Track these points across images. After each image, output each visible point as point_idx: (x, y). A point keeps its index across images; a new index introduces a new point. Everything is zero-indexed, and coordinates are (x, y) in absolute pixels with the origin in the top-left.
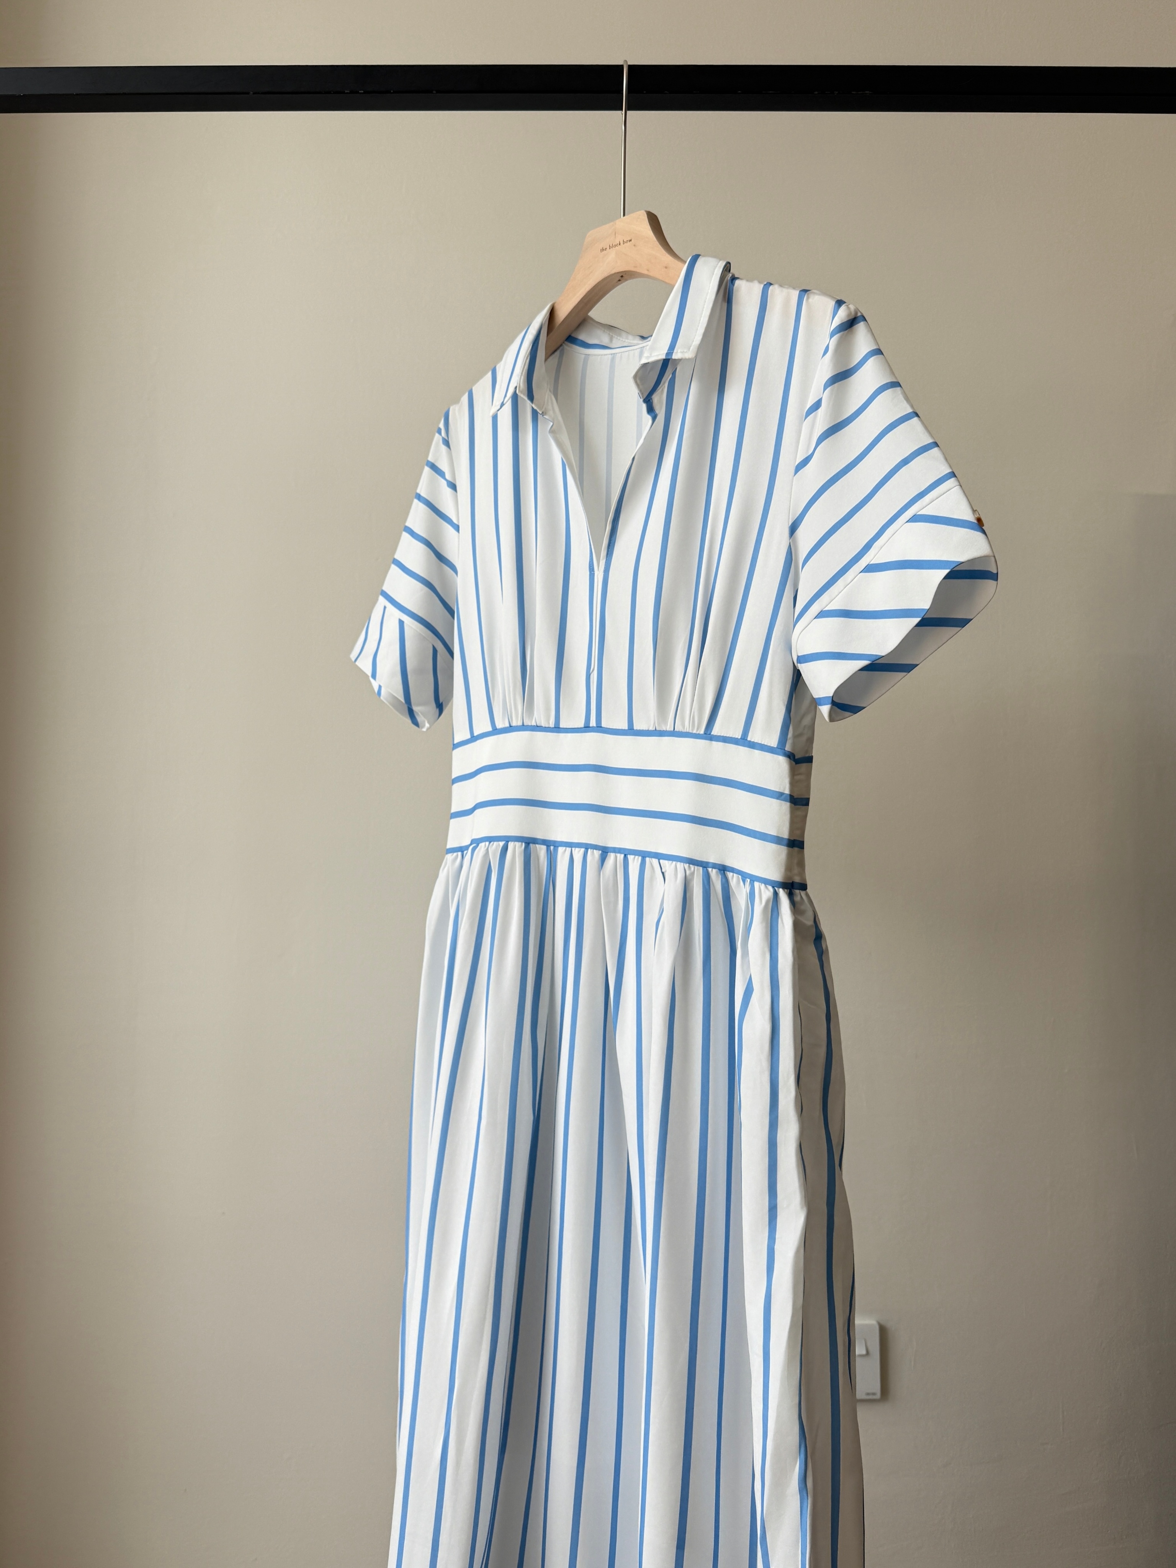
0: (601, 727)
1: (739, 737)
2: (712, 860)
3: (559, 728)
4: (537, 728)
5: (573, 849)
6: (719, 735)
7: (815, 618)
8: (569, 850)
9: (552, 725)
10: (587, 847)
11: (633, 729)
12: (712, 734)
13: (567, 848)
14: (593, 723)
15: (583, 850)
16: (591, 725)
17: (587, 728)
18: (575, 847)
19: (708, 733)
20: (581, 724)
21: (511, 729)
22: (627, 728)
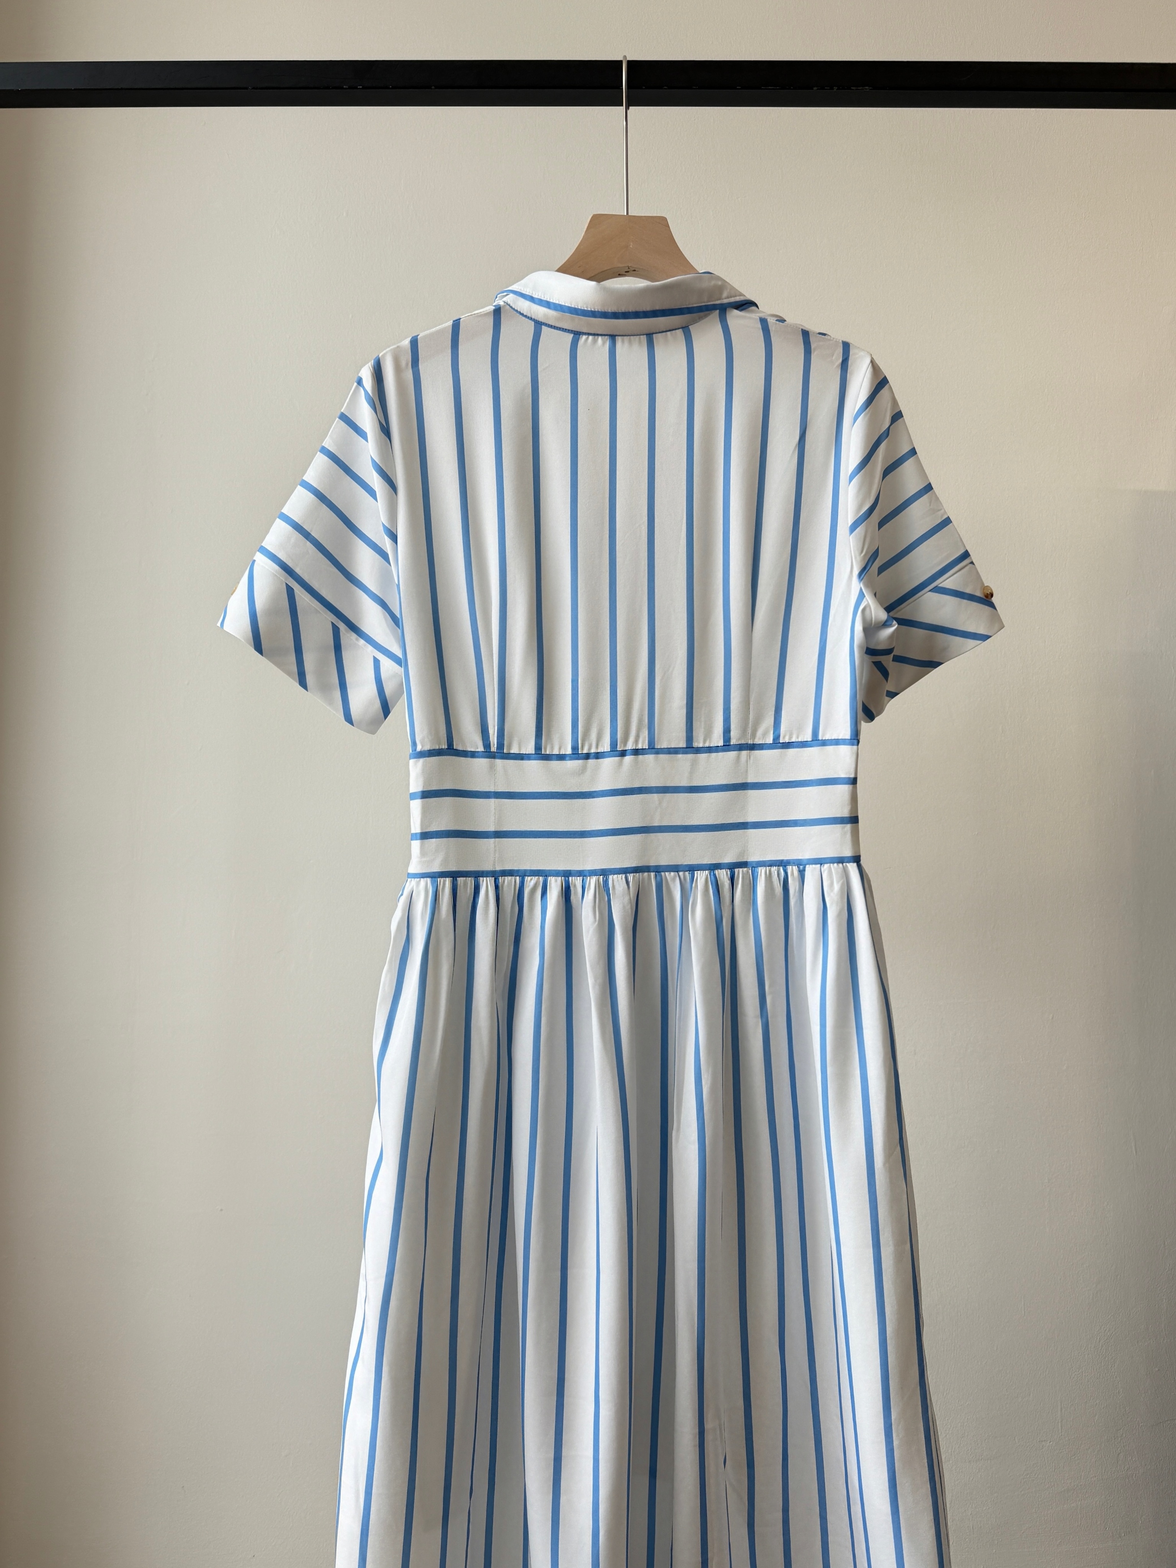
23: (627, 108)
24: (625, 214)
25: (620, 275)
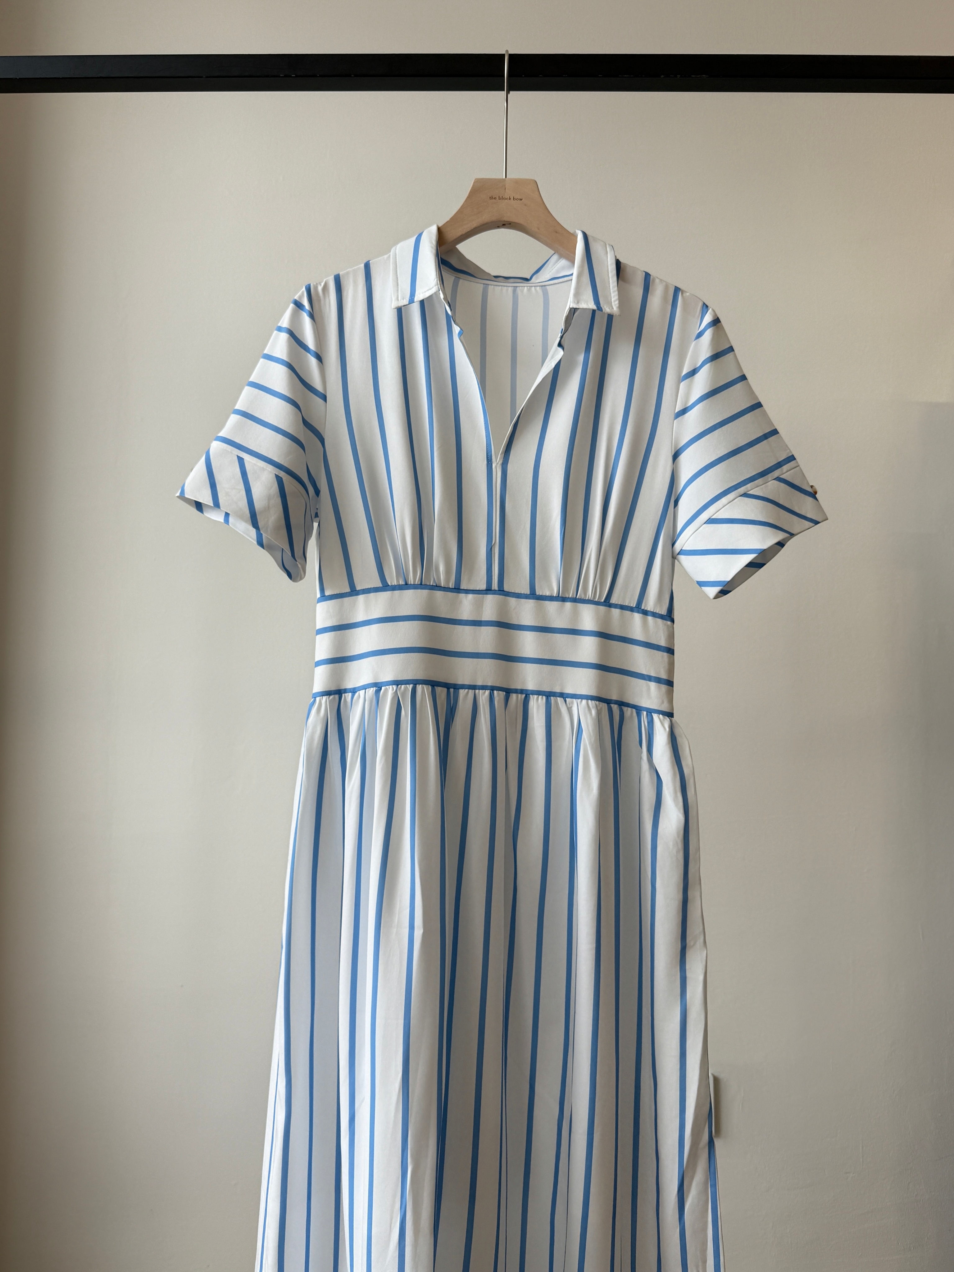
0: (503, 591)
1: (634, 606)
2: (614, 697)
3: (459, 589)
4: (437, 587)
5: (477, 691)
6: (616, 603)
7: (704, 523)
8: (471, 692)
9: (451, 585)
10: (492, 689)
11: (535, 594)
12: (611, 602)
13: (470, 691)
14: (495, 586)
15: (487, 692)
16: (493, 589)
17: (489, 590)
18: (479, 689)
19: (607, 601)
20: (483, 587)
21: (406, 586)
22: (529, 593)
23: (508, 93)
24: (504, 178)
25: (498, 227)
